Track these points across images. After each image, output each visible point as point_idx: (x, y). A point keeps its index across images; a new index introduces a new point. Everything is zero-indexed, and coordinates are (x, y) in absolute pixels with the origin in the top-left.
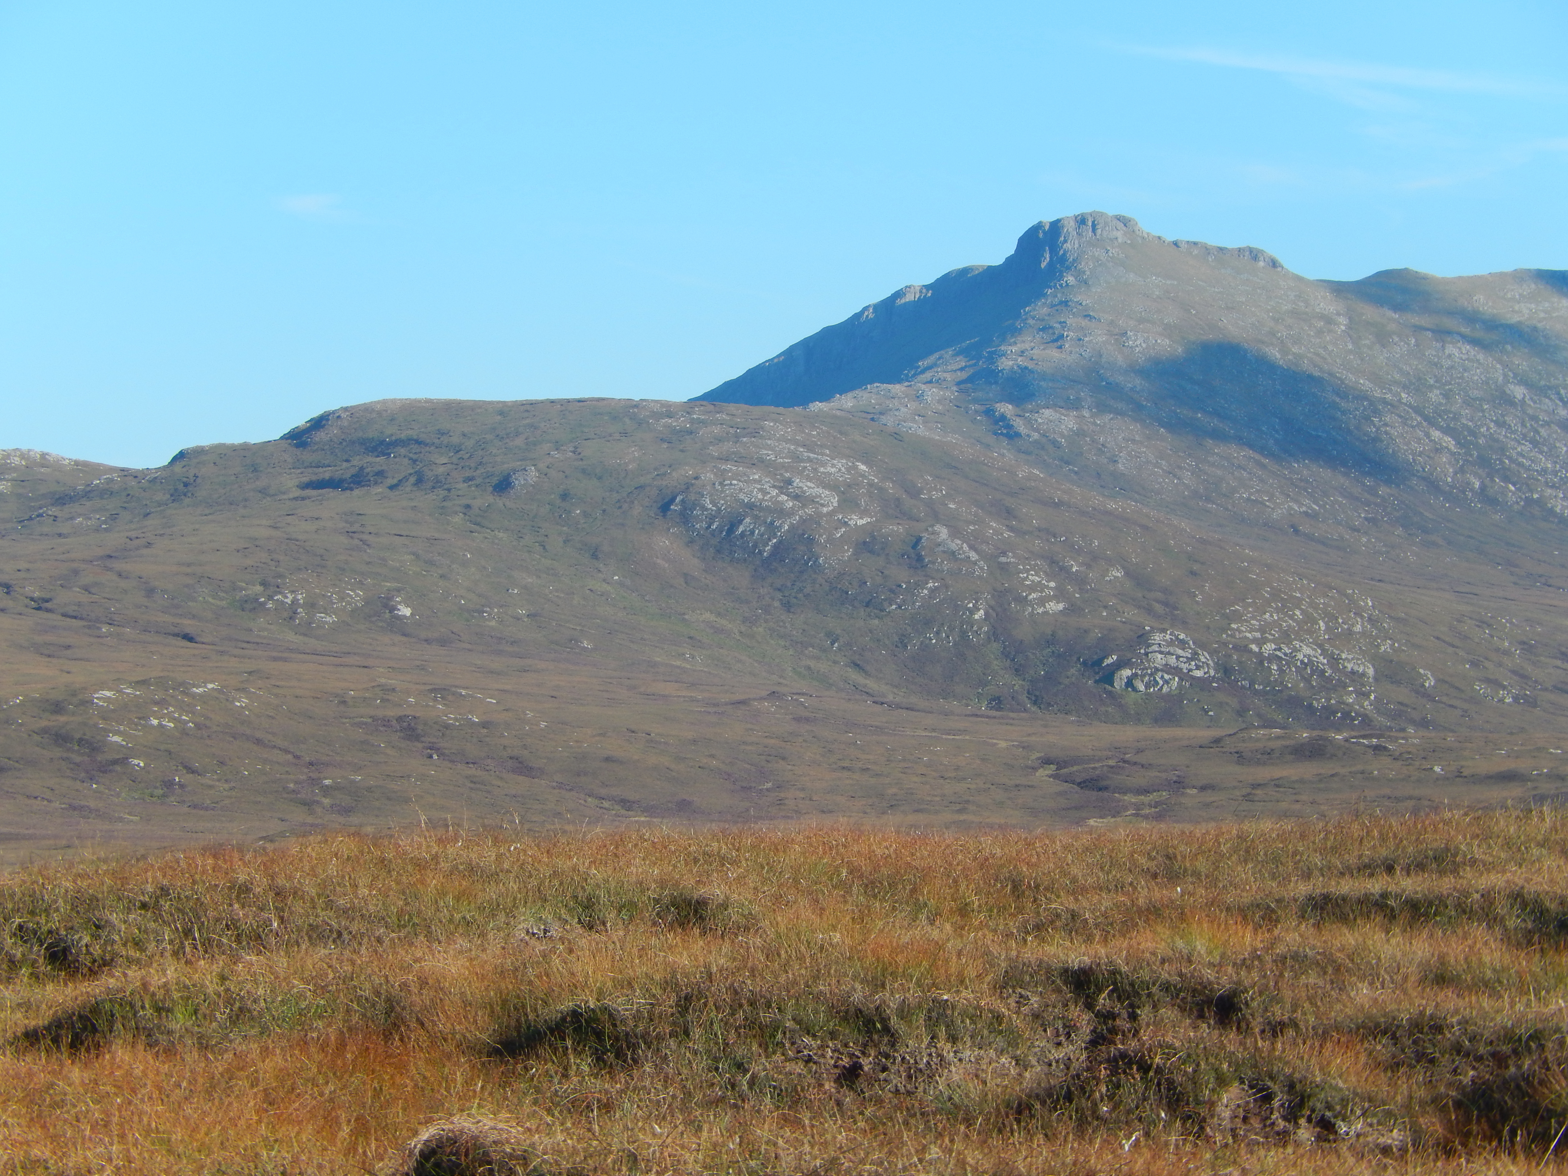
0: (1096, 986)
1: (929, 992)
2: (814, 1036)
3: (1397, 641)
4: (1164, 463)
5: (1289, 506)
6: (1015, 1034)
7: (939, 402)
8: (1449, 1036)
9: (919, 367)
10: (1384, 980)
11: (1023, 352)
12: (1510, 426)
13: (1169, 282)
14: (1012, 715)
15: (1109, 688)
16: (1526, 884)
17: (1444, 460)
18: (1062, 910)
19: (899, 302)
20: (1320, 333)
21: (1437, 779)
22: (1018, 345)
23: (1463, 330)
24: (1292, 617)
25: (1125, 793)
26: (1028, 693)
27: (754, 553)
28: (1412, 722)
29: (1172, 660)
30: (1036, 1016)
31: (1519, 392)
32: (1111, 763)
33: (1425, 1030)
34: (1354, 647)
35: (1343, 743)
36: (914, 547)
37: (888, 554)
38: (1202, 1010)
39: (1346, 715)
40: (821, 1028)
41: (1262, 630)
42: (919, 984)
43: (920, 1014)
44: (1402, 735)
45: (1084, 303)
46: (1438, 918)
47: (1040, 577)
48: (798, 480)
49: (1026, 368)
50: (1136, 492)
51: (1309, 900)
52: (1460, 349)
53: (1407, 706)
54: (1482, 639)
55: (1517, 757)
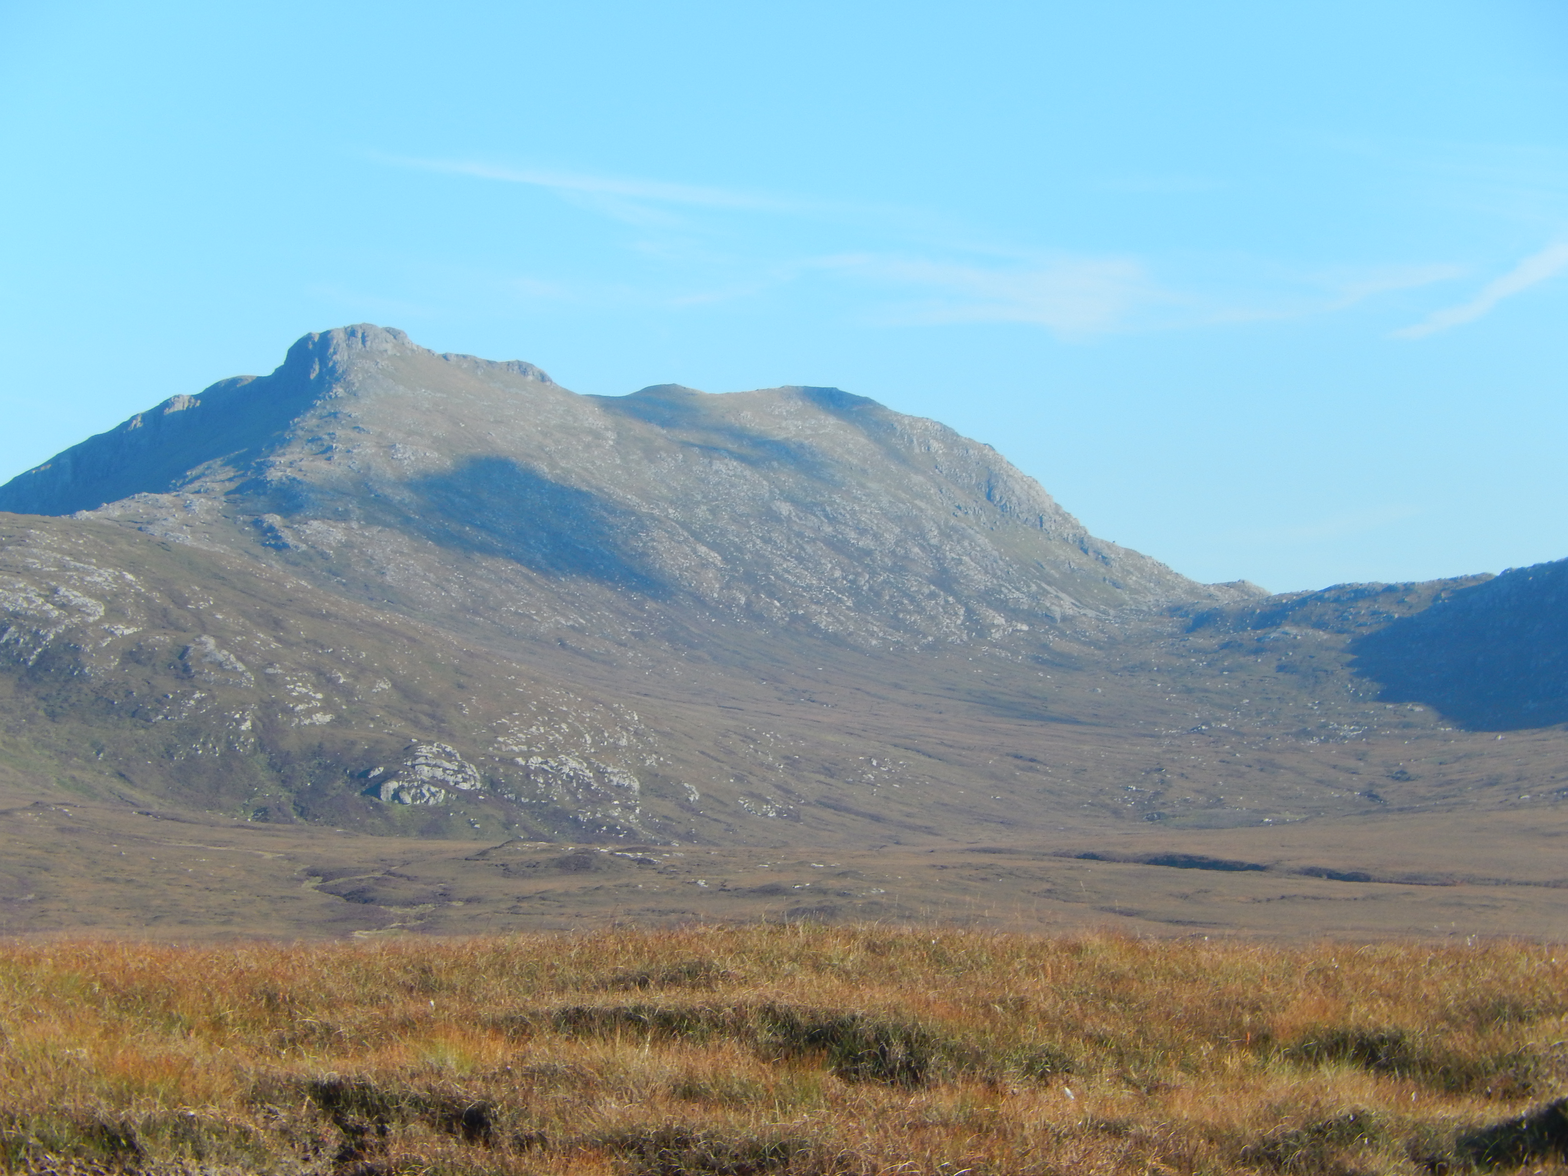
0: (345, 1101)
1: (175, 1107)
2: (58, 1153)
3: (662, 755)
4: (432, 575)
5: (556, 620)
6: (263, 1150)
7: (208, 512)
8: (694, 1149)
9: (187, 476)
10: (632, 1093)
11: (291, 463)
12: (775, 542)
13: (438, 395)
14: (278, 826)
15: (376, 800)
16: (778, 999)
17: (710, 575)
18: (317, 1024)
19: (167, 411)
20: (588, 447)
21: (701, 893)
22: (288, 456)
23: (730, 446)
24: (558, 731)
25: (391, 905)
26: (295, 804)
27: (18, 661)
28: (678, 836)
29: (439, 773)
30: (284, 1132)
31: (785, 508)
32: (377, 875)
33: (671, 1144)
34: (620, 760)
35: (608, 856)
36: (181, 657)
37: (154, 665)
38: (451, 1125)
39: (612, 829)
40: (65, 1145)
41: (529, 743)
42: (165, 1099)
43: (166, 1130)
44: (666, 848)
45: (353, 415)
46: (690, 1033)
47: (307, 688)
48: (64, 589)
49: (294, 479)
50: (405, 605)
51: (563, 1014)
52: (727, 465)
53: (672, 820)
54: (747, 754)
55: (780, 871)
